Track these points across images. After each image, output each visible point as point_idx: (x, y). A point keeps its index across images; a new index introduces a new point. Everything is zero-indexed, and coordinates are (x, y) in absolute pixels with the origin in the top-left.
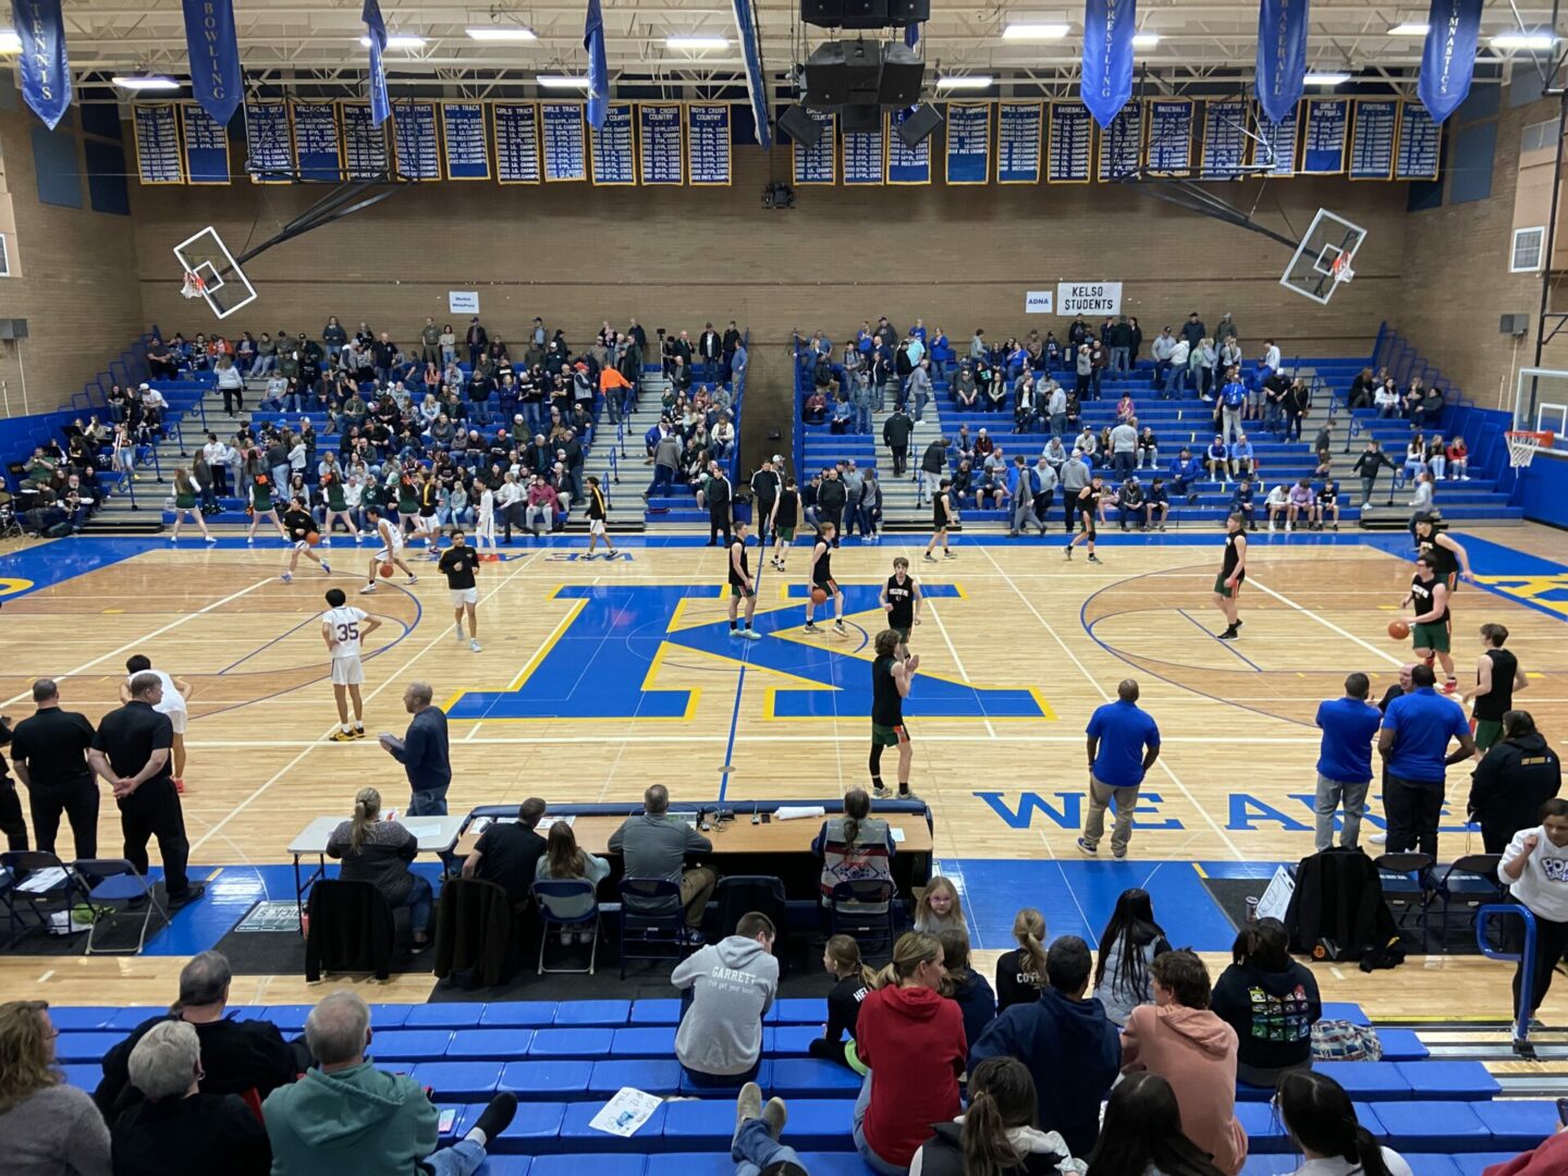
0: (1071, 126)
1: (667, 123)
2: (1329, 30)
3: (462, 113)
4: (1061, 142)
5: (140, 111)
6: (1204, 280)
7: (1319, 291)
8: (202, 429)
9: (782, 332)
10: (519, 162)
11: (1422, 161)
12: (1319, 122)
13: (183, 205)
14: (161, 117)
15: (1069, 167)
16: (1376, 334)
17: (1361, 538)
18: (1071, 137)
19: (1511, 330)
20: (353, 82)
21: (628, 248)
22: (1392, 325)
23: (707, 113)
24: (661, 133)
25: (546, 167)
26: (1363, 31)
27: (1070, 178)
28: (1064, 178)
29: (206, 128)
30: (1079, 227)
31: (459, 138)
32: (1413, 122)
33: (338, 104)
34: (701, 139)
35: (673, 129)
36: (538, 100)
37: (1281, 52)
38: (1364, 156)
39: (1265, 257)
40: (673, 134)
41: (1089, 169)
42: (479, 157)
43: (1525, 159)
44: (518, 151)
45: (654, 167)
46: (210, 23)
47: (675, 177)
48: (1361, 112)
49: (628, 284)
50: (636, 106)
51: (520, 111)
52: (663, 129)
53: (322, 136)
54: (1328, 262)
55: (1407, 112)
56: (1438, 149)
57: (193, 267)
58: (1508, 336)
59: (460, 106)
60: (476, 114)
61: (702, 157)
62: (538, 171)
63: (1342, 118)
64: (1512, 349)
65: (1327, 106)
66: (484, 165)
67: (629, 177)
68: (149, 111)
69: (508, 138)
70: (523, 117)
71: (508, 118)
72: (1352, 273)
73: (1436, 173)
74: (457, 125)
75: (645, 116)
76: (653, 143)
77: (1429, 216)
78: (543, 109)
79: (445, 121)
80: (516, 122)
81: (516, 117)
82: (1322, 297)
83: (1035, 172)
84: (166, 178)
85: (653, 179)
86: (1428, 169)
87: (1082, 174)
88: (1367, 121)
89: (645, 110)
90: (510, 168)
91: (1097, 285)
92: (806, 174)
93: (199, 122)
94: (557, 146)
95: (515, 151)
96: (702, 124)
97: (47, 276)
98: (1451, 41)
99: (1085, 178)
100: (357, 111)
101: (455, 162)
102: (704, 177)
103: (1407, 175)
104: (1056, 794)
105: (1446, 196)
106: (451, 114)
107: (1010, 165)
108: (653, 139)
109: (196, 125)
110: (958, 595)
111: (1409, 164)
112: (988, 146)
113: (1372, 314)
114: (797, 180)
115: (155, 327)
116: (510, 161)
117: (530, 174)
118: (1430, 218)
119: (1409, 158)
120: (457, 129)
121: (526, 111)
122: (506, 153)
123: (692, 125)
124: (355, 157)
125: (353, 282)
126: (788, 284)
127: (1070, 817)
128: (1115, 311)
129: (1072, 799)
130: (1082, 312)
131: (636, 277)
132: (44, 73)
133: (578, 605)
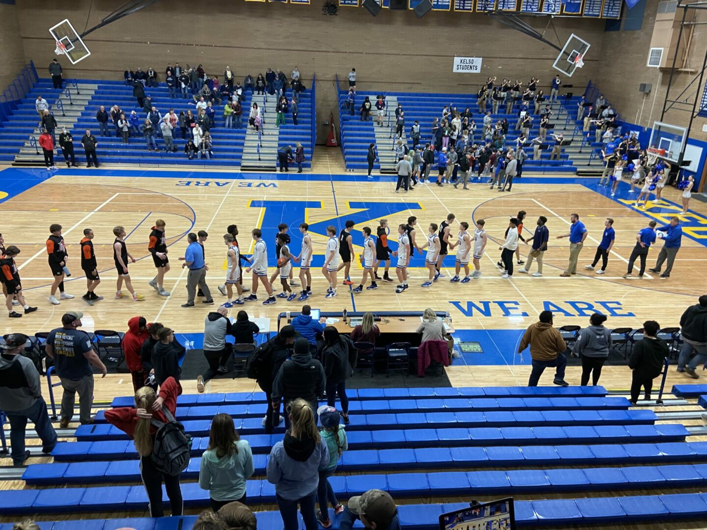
6: (517, 58)
7: (568, 71)
8: (62, 114)
9: (330, 75)
11: (613, 10)
15: (464, 3)
16: (586, 86)
17: (576, 181)
19: (644, 90)
21: (259, 31)
22: (593, 82)
27: (464, 9)
28: (461, 9)
30: (465, 31)
38: (590, 6)
39: (543, 49)
41: (472, 5)
43: (659, 16)
49: (260, 49)
54: (573, 58)
56: (621, 5)
57: (59, 39)
58: (642, 93)
64: (643, 98)
72: (583, 64)
73: (619, 16)
77: (614, 34)
82: (569, 73)
83: (449, 5)
86: (615, 14)
87: (469, 8)
91: (471, 59)
92: (345, 1)
99: (470, 10)
103: (607, 16)
104: (480, 302)
105: (622, 26)
107: (438, 2)
110: (420, 208)
111: (608, 11)
113: (586, 77)
114: (341, 3)
115: (31, 61)
118: (614, 35)
119: (608, 8)
125: (127, 42)
126: (334, 52)
127: (487, 313)
128: (478, 71)
129: (486, 304)
130: (464, 71)
131: (263, 45)
133: (262, 210)
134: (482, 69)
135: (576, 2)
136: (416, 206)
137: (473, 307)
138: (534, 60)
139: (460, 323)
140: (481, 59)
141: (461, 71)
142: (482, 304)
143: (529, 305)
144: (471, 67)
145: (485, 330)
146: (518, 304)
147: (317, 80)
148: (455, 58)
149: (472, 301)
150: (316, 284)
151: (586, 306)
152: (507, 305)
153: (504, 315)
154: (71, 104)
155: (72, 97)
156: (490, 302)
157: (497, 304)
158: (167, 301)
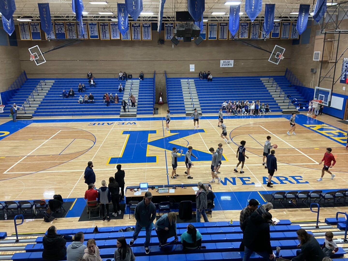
0: (223, 27)
1: (137, 27)
3: (92, 24)
4: (221, 31)
5: (20, 24)
10: (105, 35)
13: (30, 44)
14: (25, 25)
15: (223, 36)
17: (283, 116)
18: (223, 30)
20: (68, 18)
21: (129, 53)
22: (289, 69)
23: (146, 24)
24: (136, 29)
25: (111, 36)
27: (223, 39)
29: (35, 27)
30: (225, 48)
31: (92, 30)
32: (294, 27)
33: (65, 22)
34: (145, 30)
35: (139, 28)
36: (109, 21)
37: (269, 20)
38: (284, 34)
39: (263, 55)
40: (139, 29)
41: (227, 37)
42: (96, 34)
43: (317, 37)
44: (105, 32)
45: (135, 36)
46: (45, 13)
47: (139, 38)
48: (283, 25)
49: (129, 61)
50: (130, 23)
51: (105, 24)
52: (137, 28)
53: (61, 29)
54: (278, 56)
55: (293, 25)
58: (312, 73)
59: (92, 23)
60: (95, 25)
61: (145, 34)
62: (109, 37)
63: (279, 26)
64: (313, 75)
66: (97, 36)
67: (129, 38)
68: (22, 24)
69: (103, 30)
70: (106, 25)
71: (102, 25)
73: (298, 38)
74: (91, 27)
75: (133, 25)
76: (135, 31)
77: (297, 46)
78: (110, 23)
79: (89, 26)
80: (104, 26)
81: (104, 25)
82: (277, 63)
83: (216, 37)
84: (27, 39)
85: (135, 39)
86: (296, 37)
88: (284, 27)
89: (133, 24)
90: (103, 36)
91: (229, 61)
92: (167, 38)
94: (113, 32)
95: (104, 33)
96: (145, 27)
97: (2, 61)
98: (303, 18)
99: (226, 39)
100: (69, 24)
101: (91, 35)
102: (146, 38)
103: (292, 38)
105: (300, 42)
106: (90, 24)
107: (211, 36)
108: (134, 30)
109: (33, 27)
110: (204, 132)
111: (293, 36)
112: (206, 32)
113: (285, 66)
114: (166, 39)
116: (103, 35)
117: (108, 38)
119: (293, 34)
120: (91, 28)
121: (106, 24)
122: (102, 33)
123: (143, 27)
124: (69, 34)
125: (68, 61)
126: (163, 61)
127: (234, 183)
128: (232, 66)
129: (234, 179)
130: (225, 66)
131: (131, 59)
132: (8, 23)
133: (128, 136)
134: (234, 65)
135: (277, 32)
136: (202, 131)
137: (227, 181)
138: (259, 60)
139: (220, 189)
140: (233, 60)
141: (223, 66)
142: (232, 179)
143: (256, 179)
144: (229, 65)
145: (232, 192)
146: (250, 178)
147: (156, 74)
148: (221, 61)
149: (227, 177)
150: (151, 171)
151: (284, 179)
152: (244, 179)
153: (242, 184)
154: (42, 90)
155: (42, 86)
156: (236, 178)
157: (239, 179)
158: (78, 182)
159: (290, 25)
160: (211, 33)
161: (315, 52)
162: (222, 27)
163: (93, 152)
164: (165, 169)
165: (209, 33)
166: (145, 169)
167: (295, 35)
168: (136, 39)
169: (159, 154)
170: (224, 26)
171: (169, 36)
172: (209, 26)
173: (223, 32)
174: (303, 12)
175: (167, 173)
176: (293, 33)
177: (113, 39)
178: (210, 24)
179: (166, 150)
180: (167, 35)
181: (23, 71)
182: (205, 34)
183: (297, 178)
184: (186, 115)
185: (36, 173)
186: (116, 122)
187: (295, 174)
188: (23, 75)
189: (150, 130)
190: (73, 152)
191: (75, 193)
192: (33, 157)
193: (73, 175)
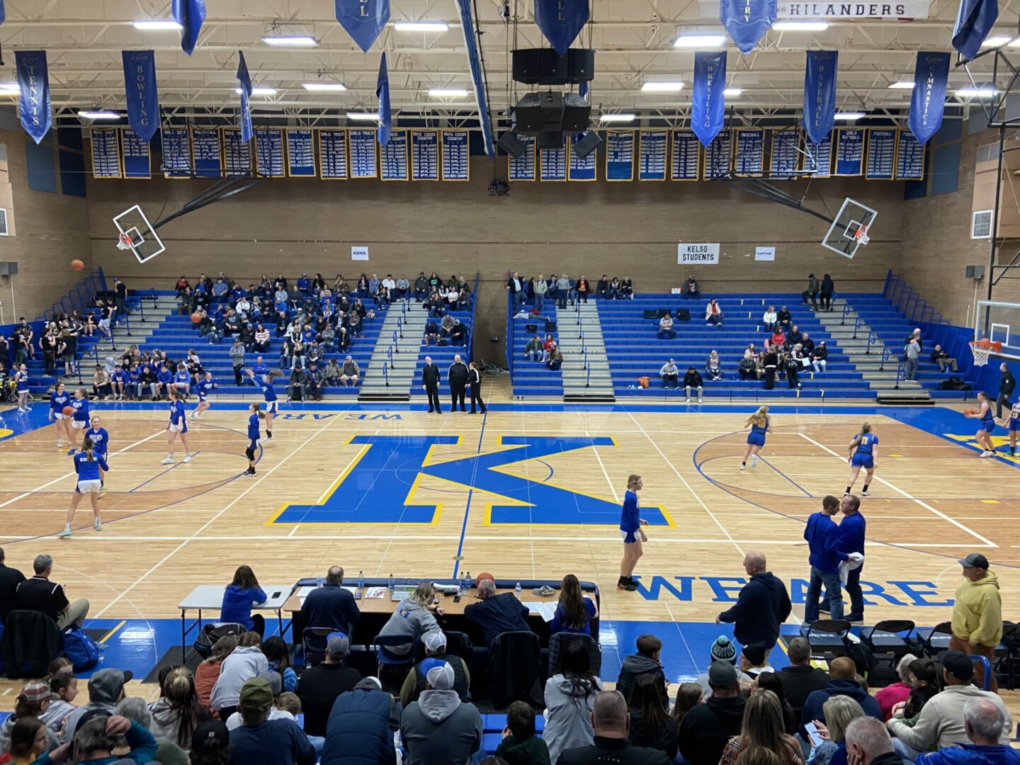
0: (686, 145)
1: (429, 142)
2: (852, 86)
3: (299, 135)
4: (680, 155)
5: (95, 132)
6: (773, 242)
7: (847, 250)
8: (127, 333)
9: (501, 274)
10: (334, 166)
11: (913, 168)
12: (846, 143)
13: (121, 192)
14: (108, 136)
15: (685, 170)
16: (885, 278)
17: (878, 411)
18: (686, 152)
19: (973, 276)
20: (231, 115)
21: (402, 220)
22: (894, 272)
23: (454, 136)
24: (425, 148)
25: (352, 169)
26: (873, 86)
27: (685, 177)
28: (682, 178)
29: (137, 143)
30: (690, 208)
31: (297, 151)
32: (907, 143)
33: (221, 129)
34: (450, 152)
35: (432, 145)
36: (348, 128)
37: (819, 100)
38: (875, 165)
39: (812, 228)
40: (432, 149)
41: (698, 172)
42: (309, 163)
43: (979, 167)
44: (334, 159)
45: (420, 169)
46: (141, 78)
47: (433, 175)
48: (873, 137)
49: (403, 242)
50: (409, 132)
51: (336, 134)
52: (426, 146)
53: (210, 149)
54: (853, 232)
55: (902, 137)
56: (923, 161)
57: (125, 231)
58: (972, 279)
59: (298, 131)
60: (308, 136)
61: (451, 163)
62: (346, 171)
63: (860, 141)
64: (974, 288)
65: (851, 133)
66: (312, 168)
67: (404, 175)
68: (101, 133)
69: (328, 151)
70: (337, 138)
71: (328, 138)
72: (868, 239)
73: (922, 175)
74: (296, 143)
75: (415, 138)
76: (420, 155)
77: (918, 202)
78: (350, 133)
79: (288, 140)
80: (333, 141)
81: (333, 138)
82: (849, 254)
83: (663, 173)
84: (110, 174)
85: (420, 177)
86: (916, 173)
87: (693, 175)
88: (877, 142)
89: (415, 134)
90: (329, 169)
91: (704, 245)
92: (516, 174)
93: (132, 140)
94: (358, 156)
95: (332, 158)
96: (451, 143)
97: (31, 235)
98: (929, 93)
99: (695, 177)
100: (233, 134)
101: (294, 166)
102: (452, 176)
103: (903, 177)
104: (676, 578)
105: (929, 190)
106: (292, 136)
107: (647, 169)
108: (420, 151)
109: (130, 141)
110: (613, 444)
111: (904, 169)
112: (633, 157)
113: (883, 265)
114: (511, 178)
115: (100, 268)
116: (329, 165)
117: (342, 174)
118: (919, 204)
119: (904, 166)
120: (296, 146)
121: (339, 135)
122: (326, 160)
123: (445, 143)
124: (231, 162)
125: (227, 240)
126: (505, 243)
127: (685, 593)
128: (716, 261)
129: (687, 582)
130: (694, 262)
131: (407, 238)
132: (35, 108)
133: (365, 448)
134: (720, 259)
135: (853, 160)
136: (606, 441)
137: (662, 586)
138: (799, 244)
140: (718, 245)
141: (688, 262)
142: (680, 581)
144: (704, 257)
145: (675, 623)
147: (482, 281)
148: (680, 245)
149: (662, 576)
150: (405, 547)
151: (871, 589)
152: (723, 584)
153: (714, 600)
154: (143, 321)
155: (145, 312)
156: (694, 578)
157: (706, 581)
158: (151, 571)
159: (893, 137)
160: (647, 162)
161: (975, 213)
162: (680, 144)
163: (237, 489)
164: (453, 544)
165: (642, 161)
166: (388, 540)
167: (910, 167)
168: (424, 177)
169: (447, 499)
170: (686, 139)
171: (522, 171)
172: (641, 141)
173: (685, 159)
174: (929, 76)
175: (459, 554)
176: (905, 162)
177: (357, 176)
178: (645, 134)
179: (474, 489)
180: (517, 167)
181: (96, 269)
182: (631, 163)
183: (915, 588)
184: (566, 400)
185: (32, 541)
186: (344, 412)
187: (909, 576)
188: (95, 280)
189: (440, 435)
190: (178, 485)
191: (128, 603)
192: (46, 496)
193: (148, 549)
